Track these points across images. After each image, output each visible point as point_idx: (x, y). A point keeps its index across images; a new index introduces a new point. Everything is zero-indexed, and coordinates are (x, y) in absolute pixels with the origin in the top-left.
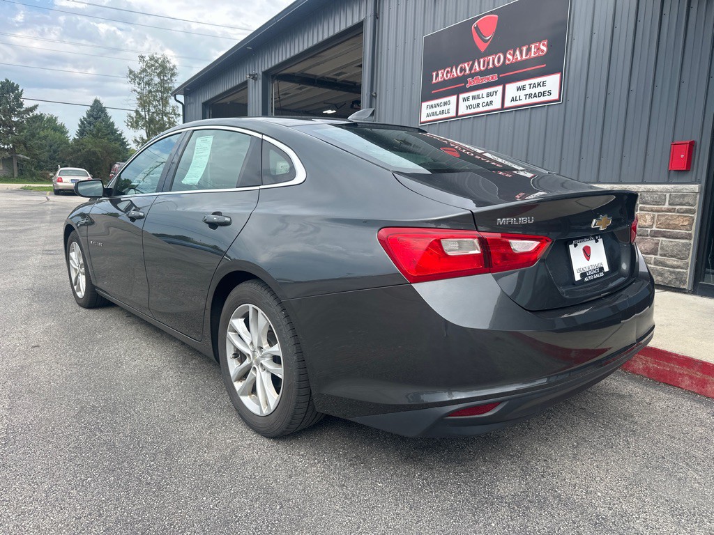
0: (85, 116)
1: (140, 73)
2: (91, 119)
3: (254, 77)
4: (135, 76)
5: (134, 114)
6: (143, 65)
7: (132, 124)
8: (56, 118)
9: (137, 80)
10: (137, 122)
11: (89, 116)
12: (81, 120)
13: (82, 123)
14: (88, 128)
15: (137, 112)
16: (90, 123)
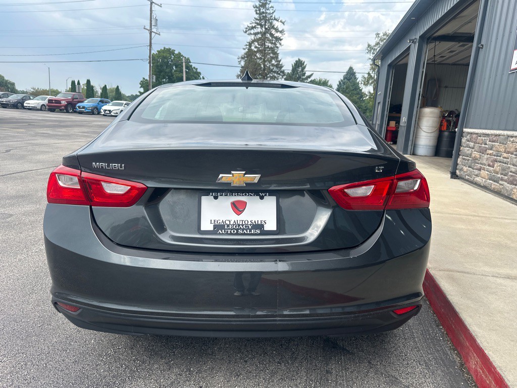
0: (342, 79)
1: (375, 46)
2: (346, 80)
3: (413, 41)
4: (372, 48)
5: (366, 76)
6: (377, 40)
7: (364, 83)
8: (328, 81)
9: (372, 51)
10: (368, 81)
11: (345, 78)
12: (339, 82)
13: (340, 83)
14: (342, 86)
15: (369, 74)
16: (344, 83)
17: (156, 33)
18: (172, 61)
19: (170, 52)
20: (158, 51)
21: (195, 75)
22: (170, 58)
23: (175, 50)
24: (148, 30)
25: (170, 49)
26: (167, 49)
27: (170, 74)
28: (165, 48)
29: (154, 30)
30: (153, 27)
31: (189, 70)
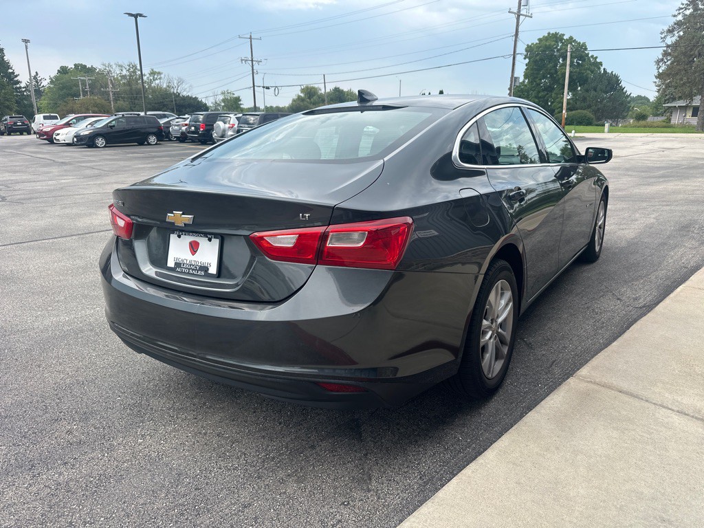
17: (526, 16)
18: (558, 51)
19: (556, 37)
20: (540, 40)
21: (593, 68)
22: (556, 47)
23: (564, 35)
24: (515, 13)
25: (556, 34)
26: (553, 34)
27: (553, 71)
28: (549, 33)
29: (523, 12)
30: (522, 7)
31: (584, 61)
